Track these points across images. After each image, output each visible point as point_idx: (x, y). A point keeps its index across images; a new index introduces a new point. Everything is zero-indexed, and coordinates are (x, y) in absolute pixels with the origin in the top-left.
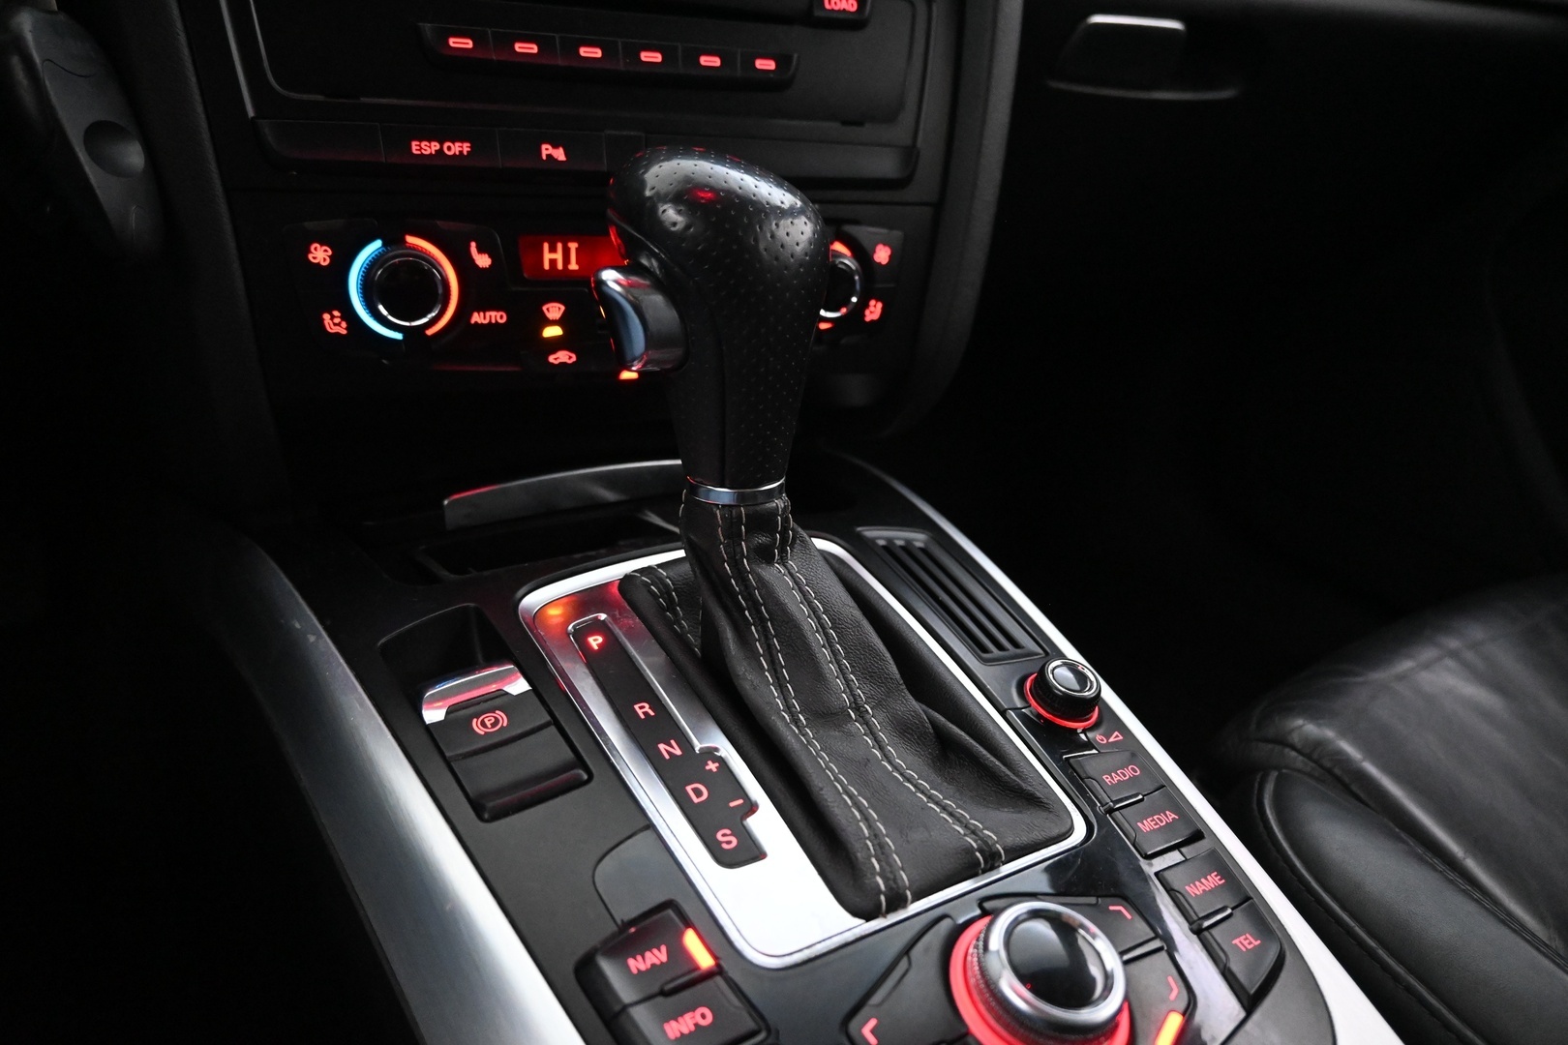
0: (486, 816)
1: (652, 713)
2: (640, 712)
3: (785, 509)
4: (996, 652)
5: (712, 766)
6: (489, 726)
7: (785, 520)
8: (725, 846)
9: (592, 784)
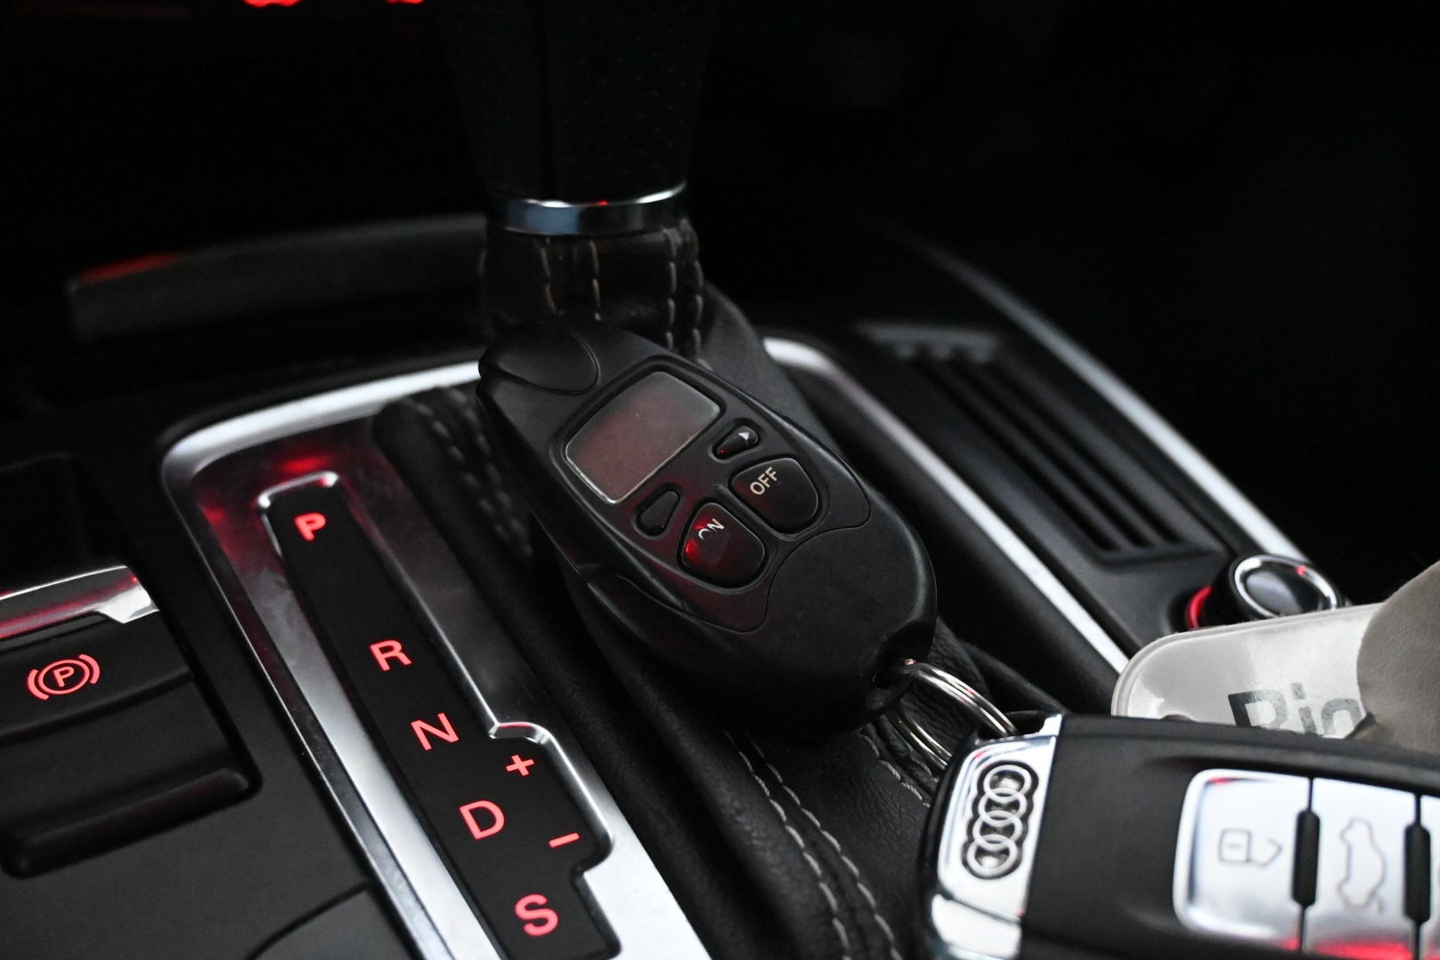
0: (24, 864)
1: (406, 660)
2: (381, 659)
3: (684, 248)
4: (1127, 547)
5: (520, 765)
6: (62, 684)
7: (686, 272)
8: (532, 930)
9: (258, 799)
